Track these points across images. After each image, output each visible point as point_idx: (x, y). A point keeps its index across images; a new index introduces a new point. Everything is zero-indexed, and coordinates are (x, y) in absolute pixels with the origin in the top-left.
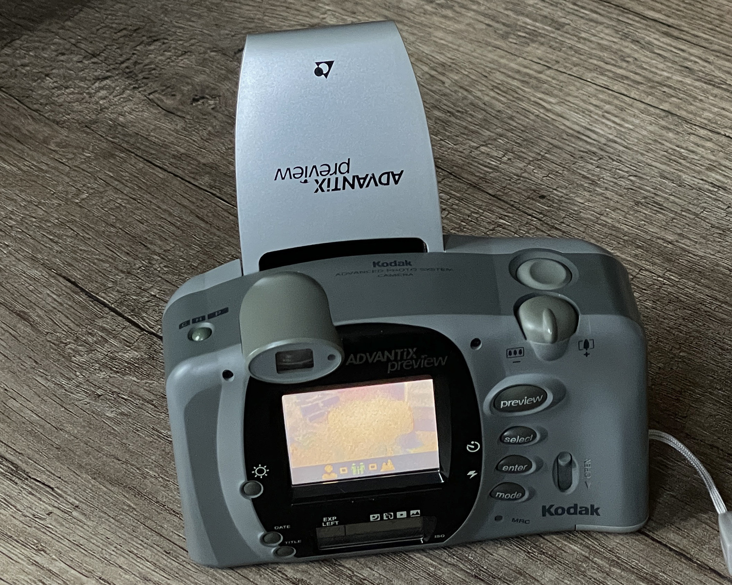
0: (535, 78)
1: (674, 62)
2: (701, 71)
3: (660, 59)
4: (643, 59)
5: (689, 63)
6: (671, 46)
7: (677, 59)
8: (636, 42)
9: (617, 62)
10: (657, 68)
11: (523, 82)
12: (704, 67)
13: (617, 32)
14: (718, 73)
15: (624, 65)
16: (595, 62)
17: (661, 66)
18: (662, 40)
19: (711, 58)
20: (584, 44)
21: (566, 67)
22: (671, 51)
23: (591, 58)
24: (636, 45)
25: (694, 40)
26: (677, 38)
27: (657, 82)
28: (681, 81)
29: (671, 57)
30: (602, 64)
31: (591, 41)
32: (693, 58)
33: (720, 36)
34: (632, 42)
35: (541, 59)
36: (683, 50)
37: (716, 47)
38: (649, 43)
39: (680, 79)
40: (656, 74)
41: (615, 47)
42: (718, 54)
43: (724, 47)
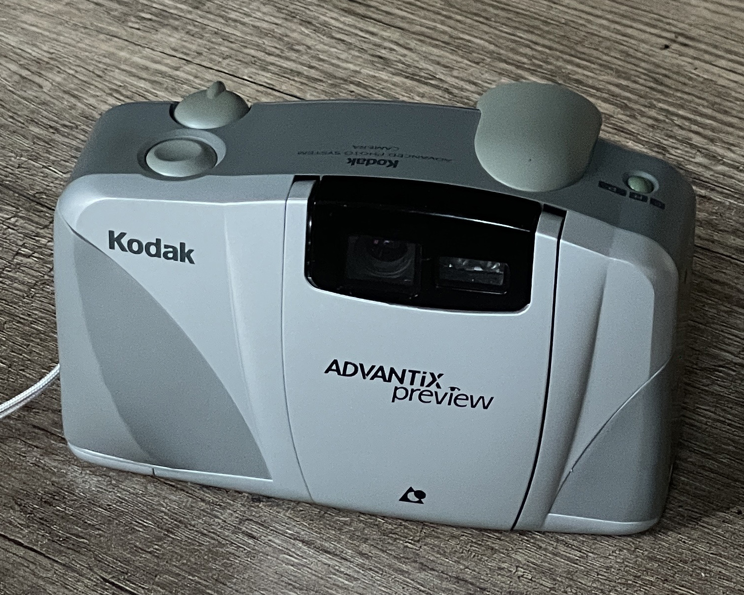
0: (170, 76)
1: (362, 50)
2: (400, 62)
3: (342, 46)
4: (320, 47)
5: (383, 51)
6: (356, 28)
7: (365, 46)
8: (307, 23)
9: (282, 51)
10: (339, 58)
11: (153, 82)
12: (404, 56)
13: (279, 10)
14: (423, 64)
15: (294, 55)
16: (253, 52)
17: (344, 56)
18: (343, 19)
19: (413, 44)
20: (235, 28)
21: (211, 60)
22: (356, 35)
23: (246, 47)
24: (307, 28)
25: (387, 19)
26: (364, 17)
27: (341, 79)
28: (375, 77)
29: (358, 44)
30: (260, 55)
31: (244, 24)
32: (387, 44)
33: (422, 13)
34: (301, 24)
35: (176, 50)
36: (372, 34)
37: (418, 28)
38: (325, 24)
39: (372, 73)
40: (338, 66)
41: (279, 31)
42: (422, 38)
43: (427, 28)
